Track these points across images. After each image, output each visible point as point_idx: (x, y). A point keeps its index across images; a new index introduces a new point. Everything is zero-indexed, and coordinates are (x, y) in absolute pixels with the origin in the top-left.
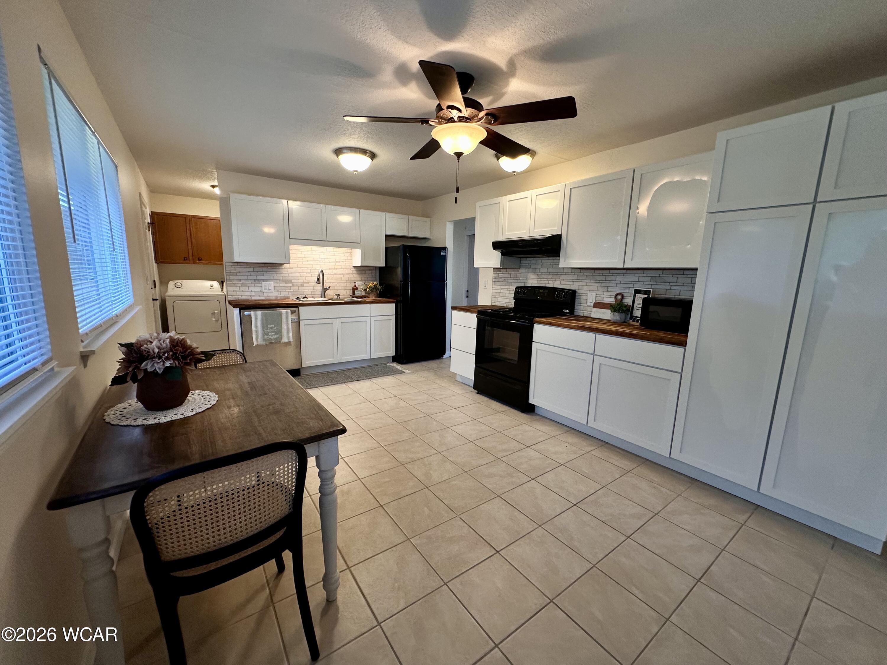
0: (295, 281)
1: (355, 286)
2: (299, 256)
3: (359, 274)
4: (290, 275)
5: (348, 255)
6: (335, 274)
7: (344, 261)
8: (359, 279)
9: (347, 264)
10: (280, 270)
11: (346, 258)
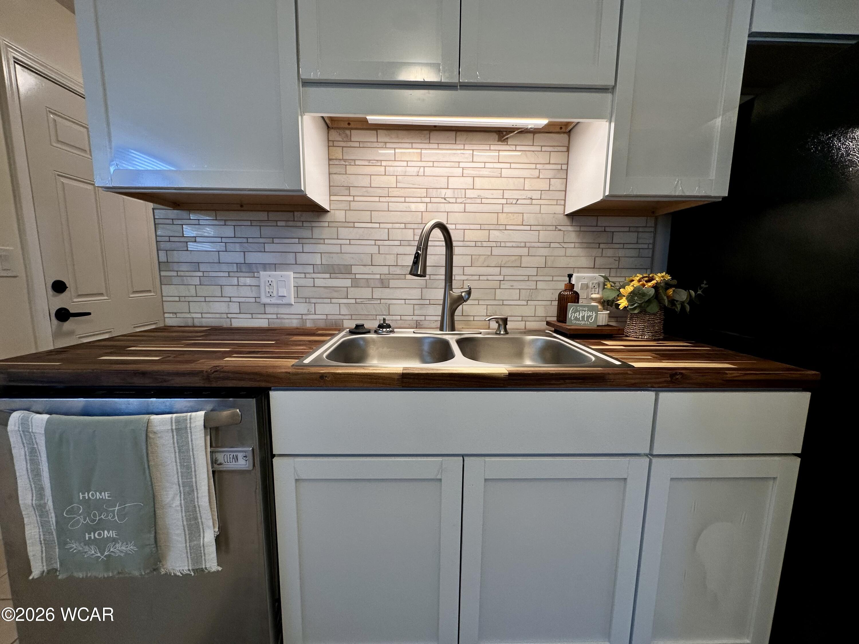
0: (362, 269)
1: (570, 287)
2: (377, 181)
3: (588, 246)
4: (345, 249)
5: (550, 174)
6: (499, 244)
7: (536, 195)
8: (584, 262)
9: (544, 209)
10: (317, 233)
11: (543, 185)
